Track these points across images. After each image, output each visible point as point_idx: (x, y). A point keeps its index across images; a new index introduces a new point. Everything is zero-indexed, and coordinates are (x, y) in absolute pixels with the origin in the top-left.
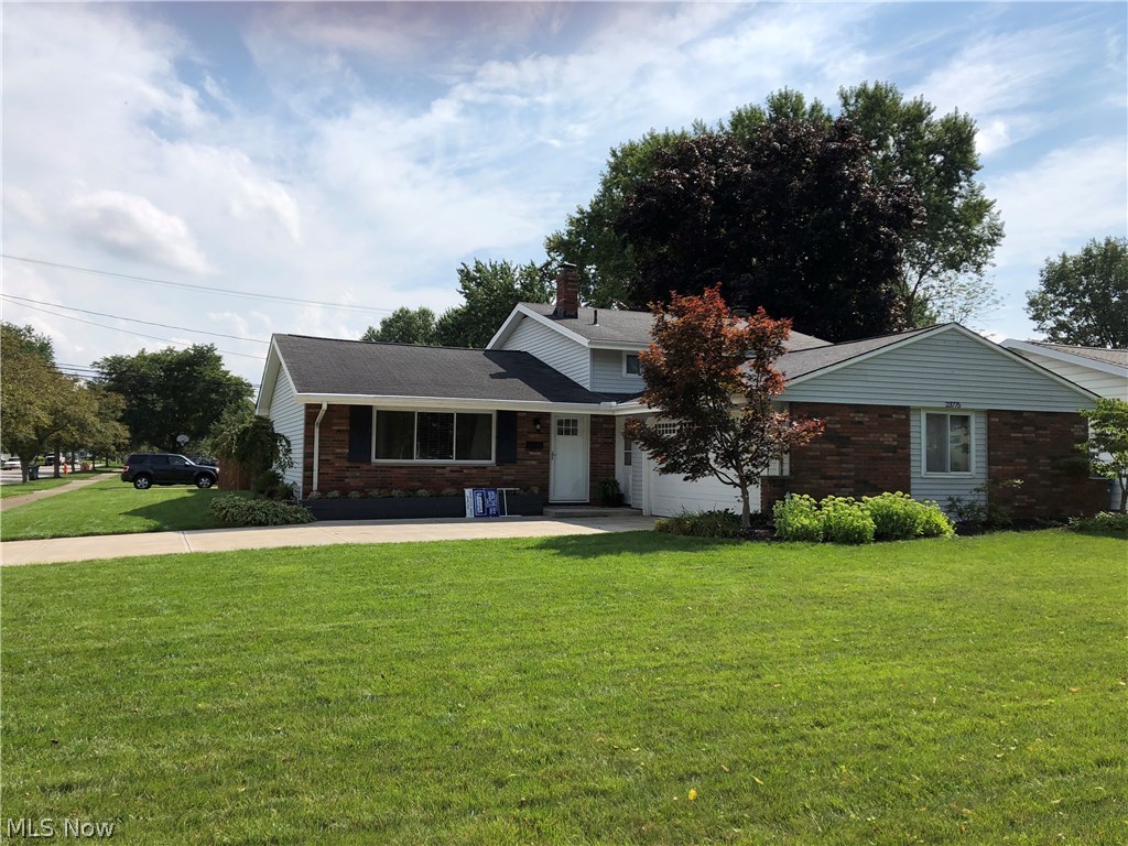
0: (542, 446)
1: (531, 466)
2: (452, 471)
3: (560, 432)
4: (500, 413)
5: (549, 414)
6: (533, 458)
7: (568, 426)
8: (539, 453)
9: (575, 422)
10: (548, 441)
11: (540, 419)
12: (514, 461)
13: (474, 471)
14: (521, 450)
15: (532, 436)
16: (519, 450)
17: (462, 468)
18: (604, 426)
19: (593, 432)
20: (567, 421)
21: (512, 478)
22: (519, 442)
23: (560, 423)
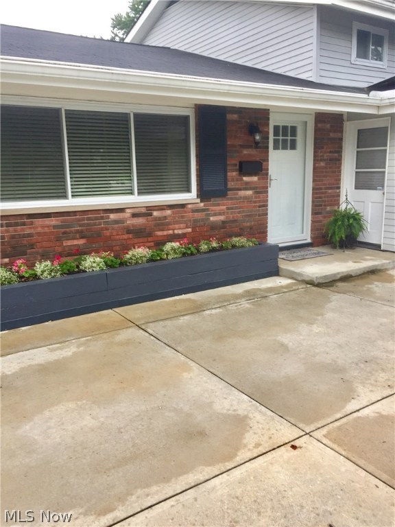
0: (259, 167)
1: (245, 198)
2: (134, 215)
3: (278, 145)
6: (247, 186)
7: (287, 136)
8: (255, 179)
9: (294, 130)
10: (266, 159)
11: (257, 125)
12: (223, 193)
13: (169, 212)
14: (232, 175)
15: (247, 152)
16: (229, 175)
17: (150, 209)
18: (332, 135)
19: (318, 145)
20: (285, 129)
21: (222, 218)
22: (229, 162)
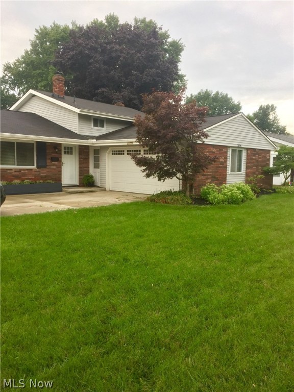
0: (58, 159)
1: (54, 169)
2: (15, 171)
3: (65, 153)
4: (38, 142)
5: (60, 144)
6: (54, 165)
7: (69, 150)
8: (57, 163)
9: (71, 148)
10: (61, 157)
11: (57, 146)
12: (45, 167)
13: (26, 171)
14: (48, 161)
15: (53, 154)
16: (47, 161)
17: (21, 170)
18: (85, 151)
19: (80, 153)
20: (68, 148)
21: (45, 174)
22: (47, 157)
23: (65, 148)
